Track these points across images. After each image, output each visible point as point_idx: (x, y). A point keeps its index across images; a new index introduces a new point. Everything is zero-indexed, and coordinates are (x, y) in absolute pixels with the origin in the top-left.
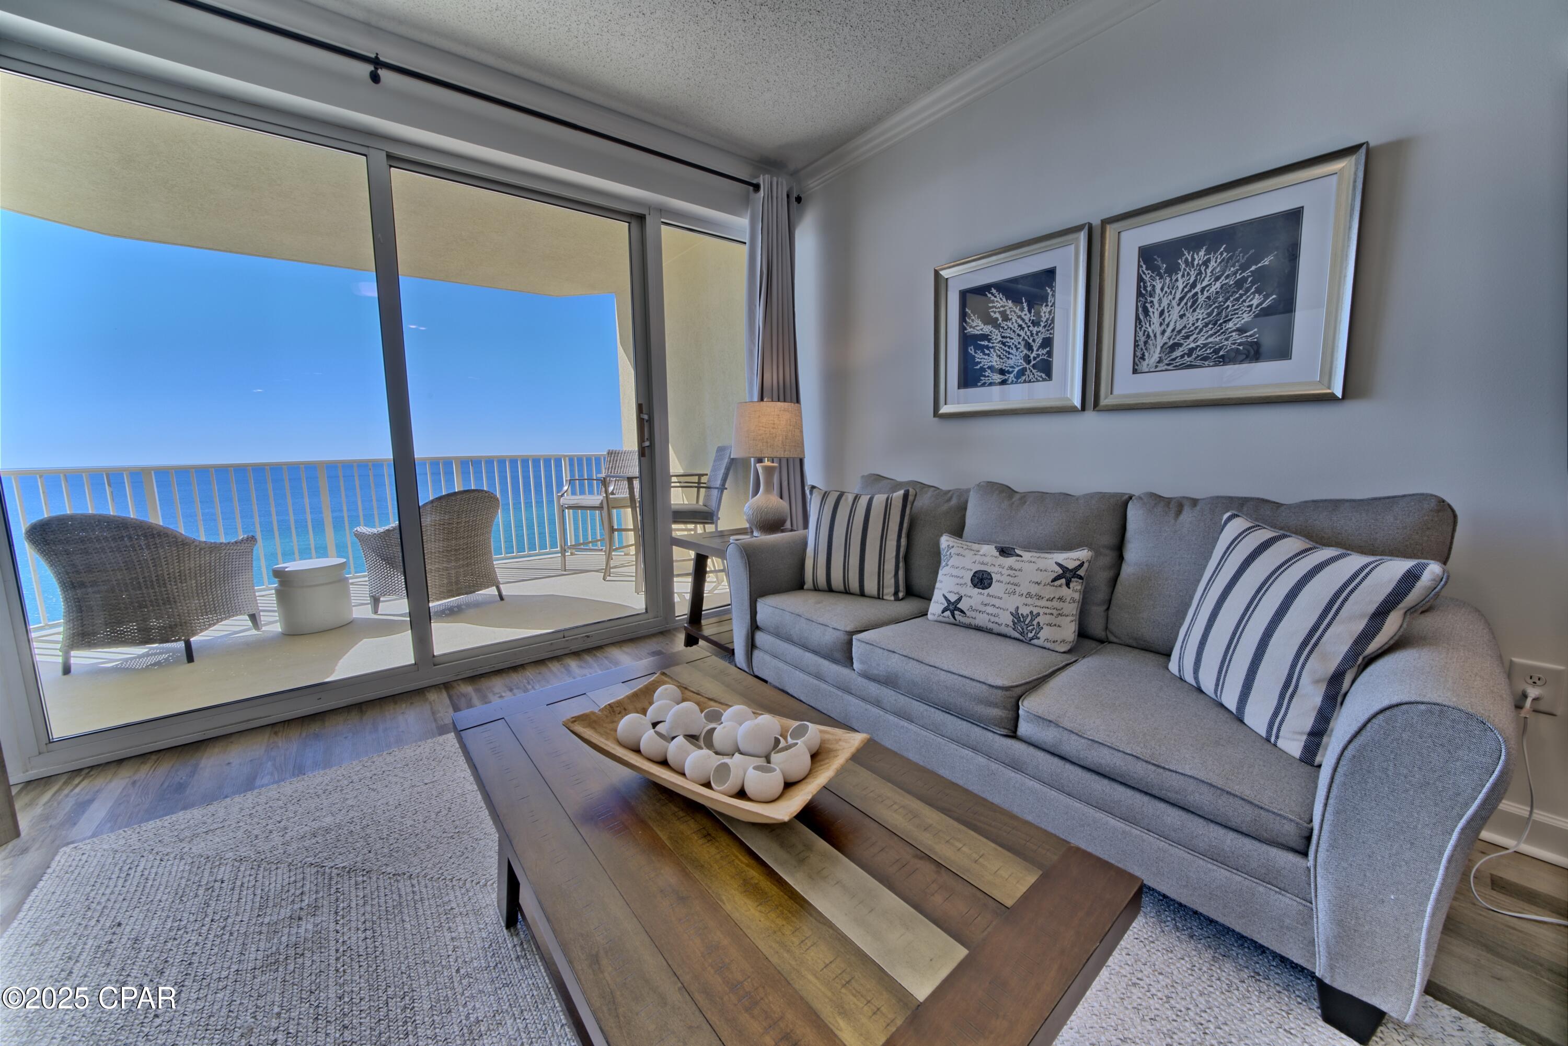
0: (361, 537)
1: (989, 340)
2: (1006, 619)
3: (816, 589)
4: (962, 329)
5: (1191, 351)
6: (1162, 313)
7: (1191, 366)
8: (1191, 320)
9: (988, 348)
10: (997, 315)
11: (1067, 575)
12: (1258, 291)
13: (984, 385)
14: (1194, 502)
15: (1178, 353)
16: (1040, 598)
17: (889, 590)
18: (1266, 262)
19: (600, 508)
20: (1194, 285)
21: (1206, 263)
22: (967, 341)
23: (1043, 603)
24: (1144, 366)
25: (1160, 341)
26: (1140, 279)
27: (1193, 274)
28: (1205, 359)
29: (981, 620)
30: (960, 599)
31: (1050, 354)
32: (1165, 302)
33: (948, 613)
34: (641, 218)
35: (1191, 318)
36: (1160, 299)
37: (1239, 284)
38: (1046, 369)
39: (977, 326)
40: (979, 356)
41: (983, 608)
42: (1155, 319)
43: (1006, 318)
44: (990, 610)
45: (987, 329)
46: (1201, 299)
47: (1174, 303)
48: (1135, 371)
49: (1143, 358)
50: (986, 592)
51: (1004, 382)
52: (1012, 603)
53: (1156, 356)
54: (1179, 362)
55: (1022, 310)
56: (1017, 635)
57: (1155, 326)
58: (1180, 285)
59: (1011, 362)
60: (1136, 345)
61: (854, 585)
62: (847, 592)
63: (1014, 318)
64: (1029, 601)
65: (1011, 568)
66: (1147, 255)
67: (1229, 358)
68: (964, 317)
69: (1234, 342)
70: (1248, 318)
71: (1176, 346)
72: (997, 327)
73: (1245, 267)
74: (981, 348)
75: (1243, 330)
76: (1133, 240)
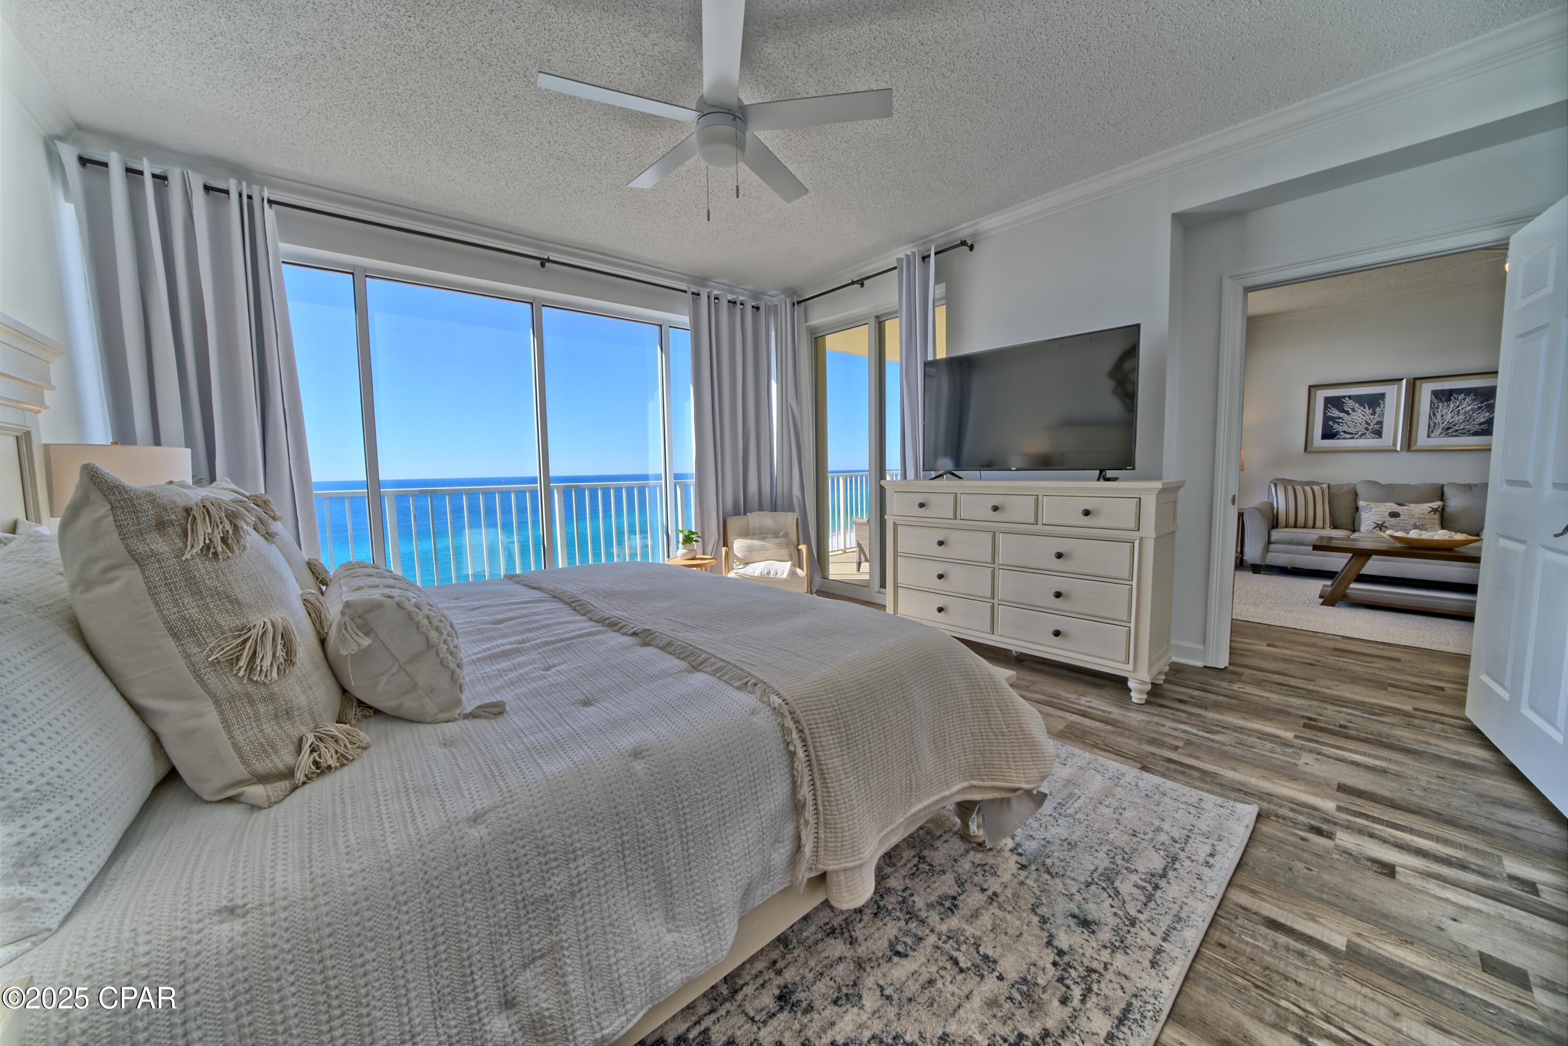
1: (1343, 420)
3: (1287, 526)
4: (1325, 413)
5: (1456, 431)
6: (1442, 415)
7: (1456, 436)
9: (1342, 423)
10: (1349, 409)
11: (1434, 510)
12: (1482, 413)
13: (1340, 438)
14: (1476, 485)
15: (1450, 431)
16: (1426, 519)
17: (1328, 525)
20: (1458, 407)
21: (1464, 399)
22: (1327, 419)
24: (1433, 435)
25: (1441, 426)
26: (1431, 402)
27: (1458, 402)
28: (1463, 434)
30: (1384, 523)
31: (1381, 428)
32: (1444, 412)
35: (1456, 418)
36: (1442, 411)
37: (1479, 408)
38: (1378, 433)
39: (1335, 413)
40: (1336, 426)
42: (1439, 417)
43: (1354, 410)
45: (1342, 415)
46: (1462, 412)
47: (1449, 412)
48: (1428, 437)
49: (1433, 432)
50: (1399, 517)
51: (1352, 438)
52: (1412, 522)
53: (1440, 431)
54: (1450, 434)
55: (1365, 408)
57: (1439, 420)
58: (1452, 405)
59: (1358, 430)
60: (1429, 426)
61: (1310, 523)
63: (1359, 411)
65: (1409, 509)
66: (1437, 394)
67: (1476, 434)
68: (1326, 408)
69: (1477, 428)
70: (1483, 420)
71: (1448, 429)
72: (1349, 414)
73: (1481, 403)
74: (1338, 423)
75: (1480, 424)
76: (1428, 388)
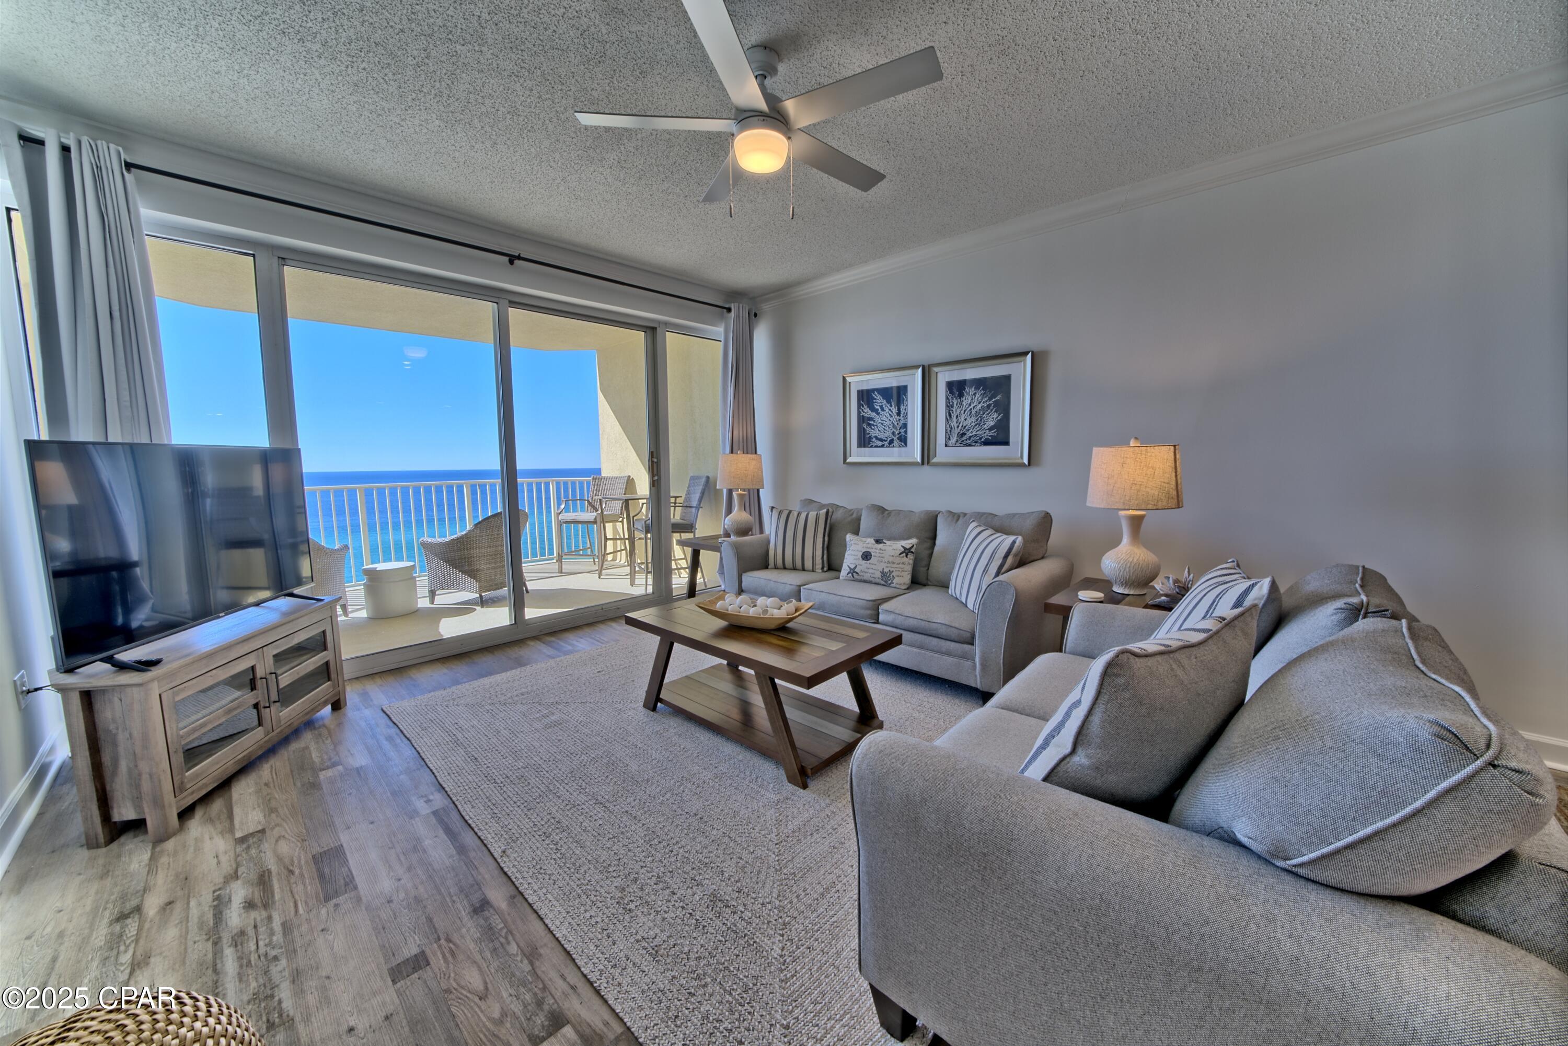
0: (424, 545)
1: (874, 421)
2: (878, 575)
3: (776, 568)
4: (859, 413)
5: (970, 437)
6: (957, 417)
7: (970, 445)
8: (970, 422)
9: (873, 425)
10: (878, 407)
11: (907, 551)
12: (996, 411)
13: (872, 446)
14: (965, 514)
15: (964, 438)
16: (894, 563)
17: (819, 566)
18: (998, 398)
19: (595, 522)
20: (970, 405)
21: (975, 394)
22: (862, 420)
23: (895, 565)
24: (950, 443)
25: (957, 431)
26: (947, 398)
27: (970, 399)
28: (976, 442)
29: (867, 577)
30: (856, 567)
31: (906, 432)
32: (958, 412)
33: (850, 575)
34: (654, 329)
35: (969, 421)
36: (956, 411)
37: (989, 406)
38: (903, 440)
39: (867, 412)
40: (868, 430)
41: (867, 570)
42: (954, 419)
43: (883, 410)
44: (871, 571)
45: (873, 414)
46: (973, 412)
47: (962, 412)
48: (946, 446)
49: (949, 439)
50: (868, 562)
51: (883, 446)
52: (881, 567)
53: (955, 439)
54: (965, 442)
55: (891, 406)
56: (883, 583)
57: (954, 424)
58: (964, 403)
59: (886, 435)
60: (946, 432)
62: (794, 569)
63: (887, 410)
64: (889, 565)
65: (881, 549)
66: (950, 385)
67: (987, 443)
68: (860, 406)
69: (987, 435)
70: (992, 423)
71: (964, 434)
72: (878, 414)
73: (990, 399)
74: (869, 425)
75: (990, 429)
76: (943, 377)
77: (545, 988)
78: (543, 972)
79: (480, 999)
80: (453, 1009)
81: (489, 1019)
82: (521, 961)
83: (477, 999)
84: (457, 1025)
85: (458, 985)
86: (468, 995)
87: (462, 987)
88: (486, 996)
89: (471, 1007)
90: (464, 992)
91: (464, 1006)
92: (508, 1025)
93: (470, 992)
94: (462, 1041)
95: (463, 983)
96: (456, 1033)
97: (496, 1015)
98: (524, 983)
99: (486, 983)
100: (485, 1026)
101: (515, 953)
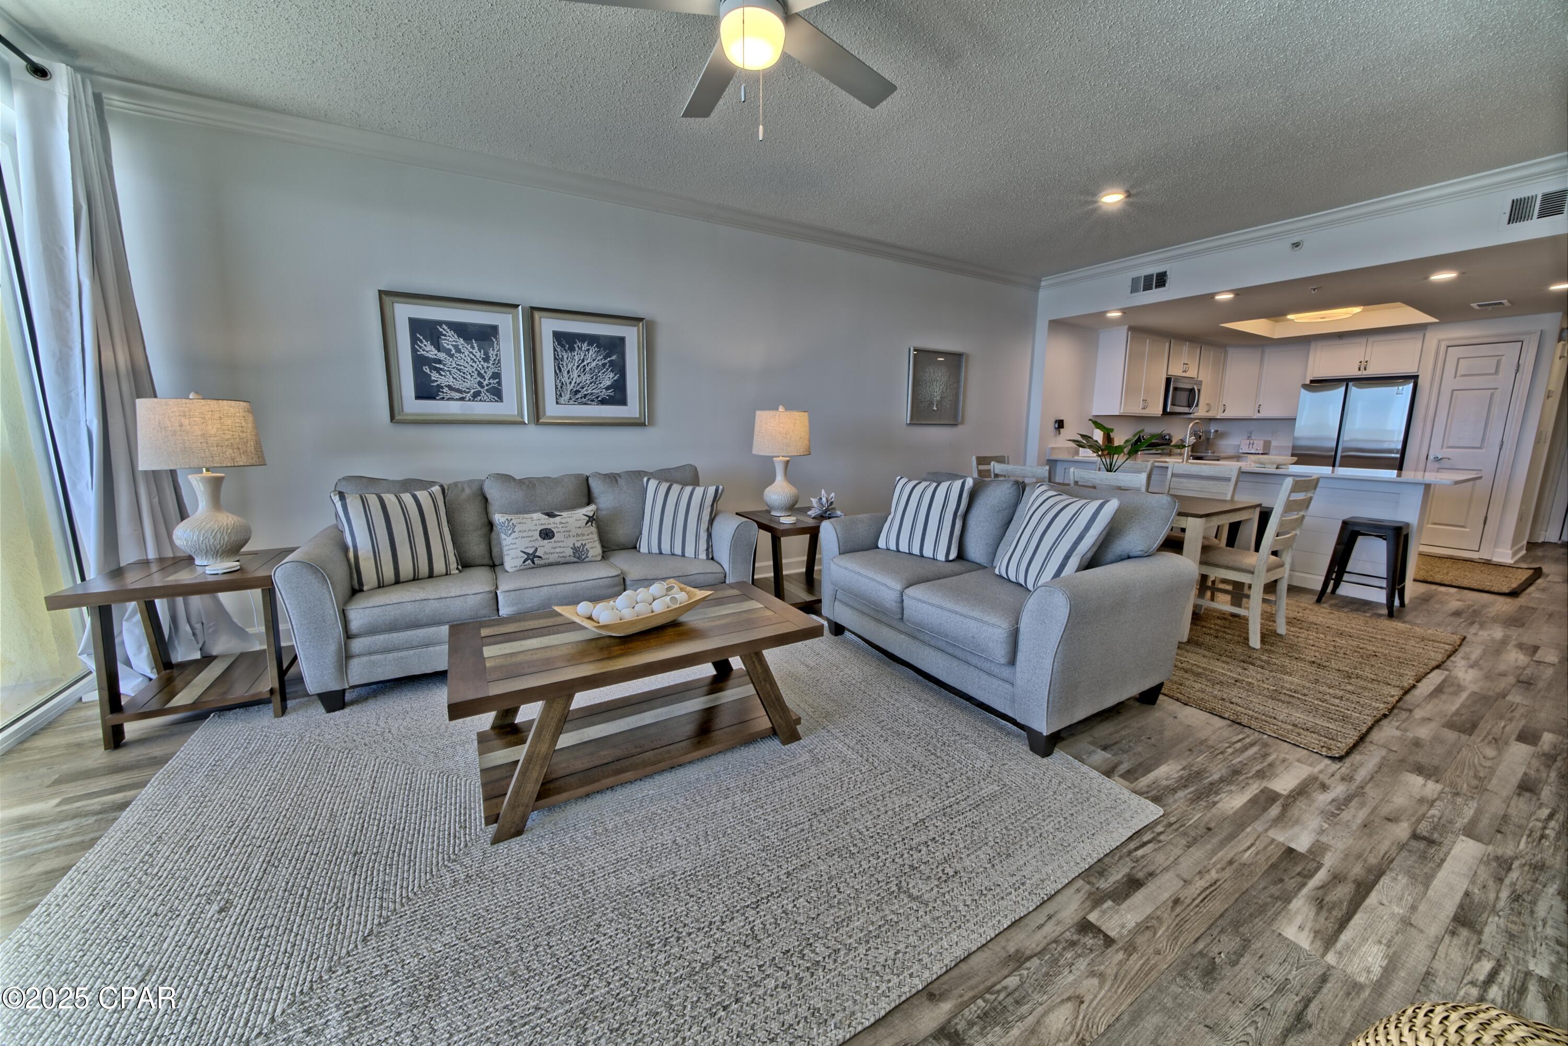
1: (444, 365)
2: (569, 552)
3: (381, 585)
4: (414, 351)
5: (585, 396)
6: (568, 372)
7: (586, 404)
8: (584, 379)
9: (441, 369)
10: (450, 347)
11: (590, 519)
12: (612, 371)
13: (443, 399)
15: (579, 396)
16: (583, 535)
18: (614, 358)
20: (583, 361)
21: (588, 350)
22: (419, 361)
23: (586, 537)
24: (562, 400)
25: (570, 387)
26: (555, 350)
27: (583, 355)
28: (592, 401)
29: (553, 558)
30: (536, 550)
31: (499, 383)
32: (570, 367)
33: (529, 561)
35: (583, 378)
36: (567, 365)
37: (604, 365)
38: (497, 393)
39: (429, 350)
40: (434, 375)
41: (553, 551)
42: (565, 374)
43: (458, 350)
44: (558, 550)
45: (442, 356)
46: (588, 369)
47: (575, 368)
48: (557, 403)
49: (561, 395)
50: (552, 540)
51: (462, 399)
52: (570, 542)
53: (568, 396)
54: (580, 400)
55: (473, 348)
56: (576, 560)
57: (565, 379)
58: (576, 358)
59: (468, 385)
60: (556, 388)
61: (424, 569)
62: (416, 579)
63: (467, 353)
64: (579, 538)
65: (561, 523)
66: (557, 337)
67: (603, 402)
68: (414, 340)
69: (604, 394)
70: (609, 383)
71: (577, 392)
72: (452, 356)
73: (605, 358)
74: (438, 370)
75: (607, 388)
76: (548, 327)
77: (1056, 941)
78: (1037, 945)
79: (1082, 1002)
80: (1102, 1030)
81: (1101, 988)
82: (1028, 969)
83: (1084, 1006)
84: (1117, 1019)
85: (1072, 1033)
86: (1081, 1017)
87: (1073, 1027)
88: (1078, 997)
89: (1094, 1010)
90: (1079, 1022)
91: (1095, 1018)
92: (1102, 967)
93: (1077, 1017)
94: (1132, 1008)
95: (1069, 1028)
96: (1126, 1018)
97: (1095, 981)
98: (1055, 961)
99: (1063, 1001)
100: (1109, 990)
101: (1018, 978)
